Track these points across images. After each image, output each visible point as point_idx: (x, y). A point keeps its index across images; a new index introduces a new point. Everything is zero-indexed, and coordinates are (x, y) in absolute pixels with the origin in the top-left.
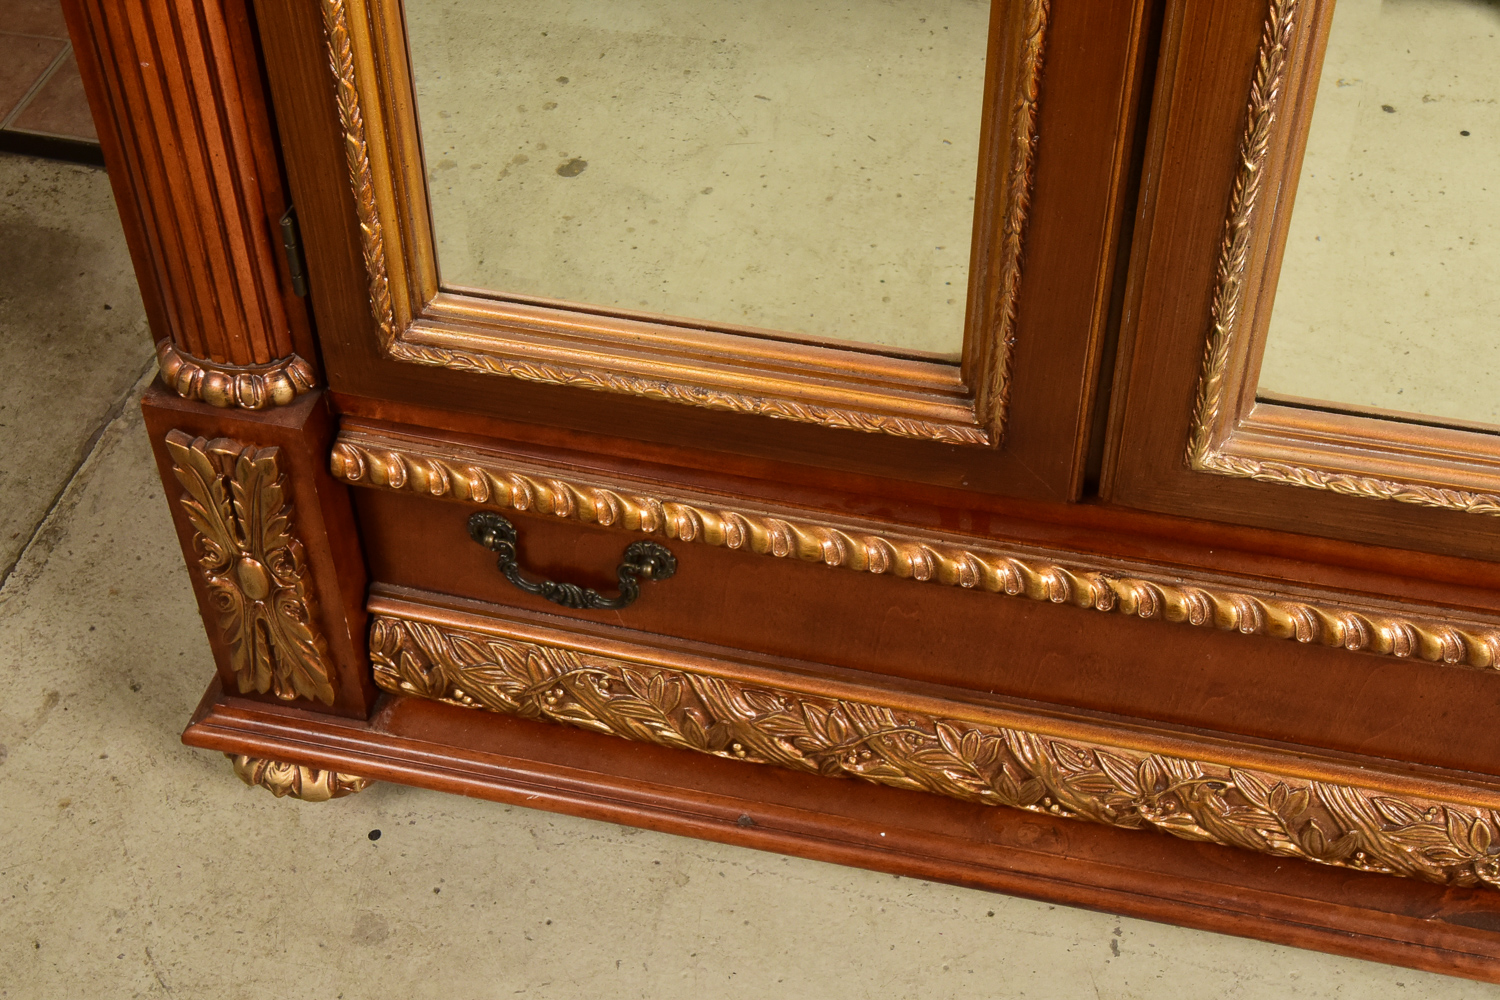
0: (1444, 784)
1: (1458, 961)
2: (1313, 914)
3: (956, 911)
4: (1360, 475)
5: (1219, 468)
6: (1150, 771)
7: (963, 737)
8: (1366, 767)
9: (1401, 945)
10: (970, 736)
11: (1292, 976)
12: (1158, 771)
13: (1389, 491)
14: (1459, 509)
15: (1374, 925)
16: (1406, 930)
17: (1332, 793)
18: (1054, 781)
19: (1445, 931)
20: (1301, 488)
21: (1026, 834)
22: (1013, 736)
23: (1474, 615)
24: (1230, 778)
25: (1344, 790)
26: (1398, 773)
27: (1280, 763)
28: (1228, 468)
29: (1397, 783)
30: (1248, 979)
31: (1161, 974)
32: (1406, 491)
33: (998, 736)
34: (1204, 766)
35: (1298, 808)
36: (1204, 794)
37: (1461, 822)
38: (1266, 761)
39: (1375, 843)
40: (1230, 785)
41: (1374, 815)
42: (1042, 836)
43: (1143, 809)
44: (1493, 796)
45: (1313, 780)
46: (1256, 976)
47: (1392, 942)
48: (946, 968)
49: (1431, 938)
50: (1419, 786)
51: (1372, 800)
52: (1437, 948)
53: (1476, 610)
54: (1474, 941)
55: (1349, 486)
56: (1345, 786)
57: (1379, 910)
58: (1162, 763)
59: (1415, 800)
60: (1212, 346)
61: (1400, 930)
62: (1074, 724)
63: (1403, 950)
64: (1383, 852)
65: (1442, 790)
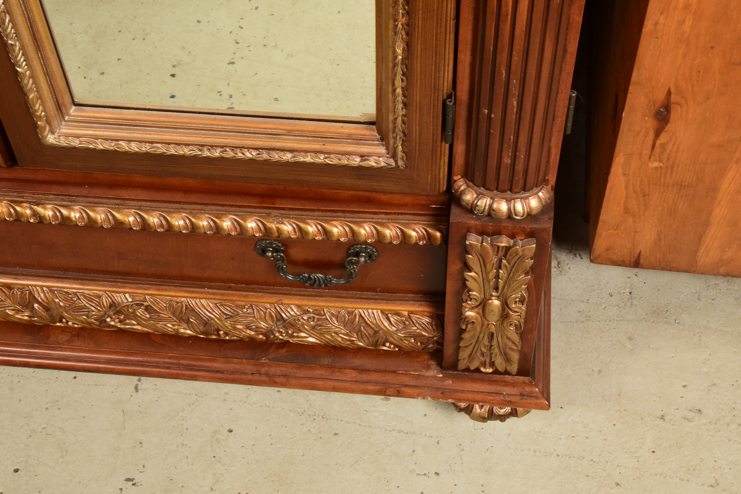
0: (247, 293)
1: (277, 380)
2: (206, 364)
3: (57, 378)
4: (130, 141)
5: (57, 143)
6: (105, 301)
7: (10, 292)
8: (208, 288)
9: (249, 375)
10: (13, 292)
11: (225, 393)
12: (110, 300)
13: (146, 148)
14: (181, 155)
15: (237, 366)
16: (251, 367)
17: (196, 303)
18: (61, 310)
19: (270, 366)
20: (101, 150)
21: (63, 338)
22: (35, 289)
23: (218, 208)
24: (145, 300)
25: (201, 300)
26: (224, 290)
27: (166, 290)
28: (63, 142)
29: (223, 295)
30: (202, 397)
31: (157, 399)
32: (153, 147)
33: (28, 290)
34: (132, 295)
35: (181, 312)
36: (134, 310)
37: (260, 311)
38: (158, 290)
39: (223, 326)
40: (146, 304)
41: (218, 312)
42: (71, 338)
43: (108, 320)
44: (271, 297)
45: (186, 297)
46: (207, 395)
47: (245, 374)
48: (47, 408)
49: (263, 370)
50: (235, 295)
51: (216, 304)
52: (267, 374)
53: (219, 205)
54: (285, 369)
55: (124, 146)
56: (202, 298)
57: (237, 358)
58: (111, 296)
59: (237, 303)
60: (20, 78)
61: (249, 368)
62: (60, 280)
63: (250, 377)
64: (228, 330)
65: (245, 296)
